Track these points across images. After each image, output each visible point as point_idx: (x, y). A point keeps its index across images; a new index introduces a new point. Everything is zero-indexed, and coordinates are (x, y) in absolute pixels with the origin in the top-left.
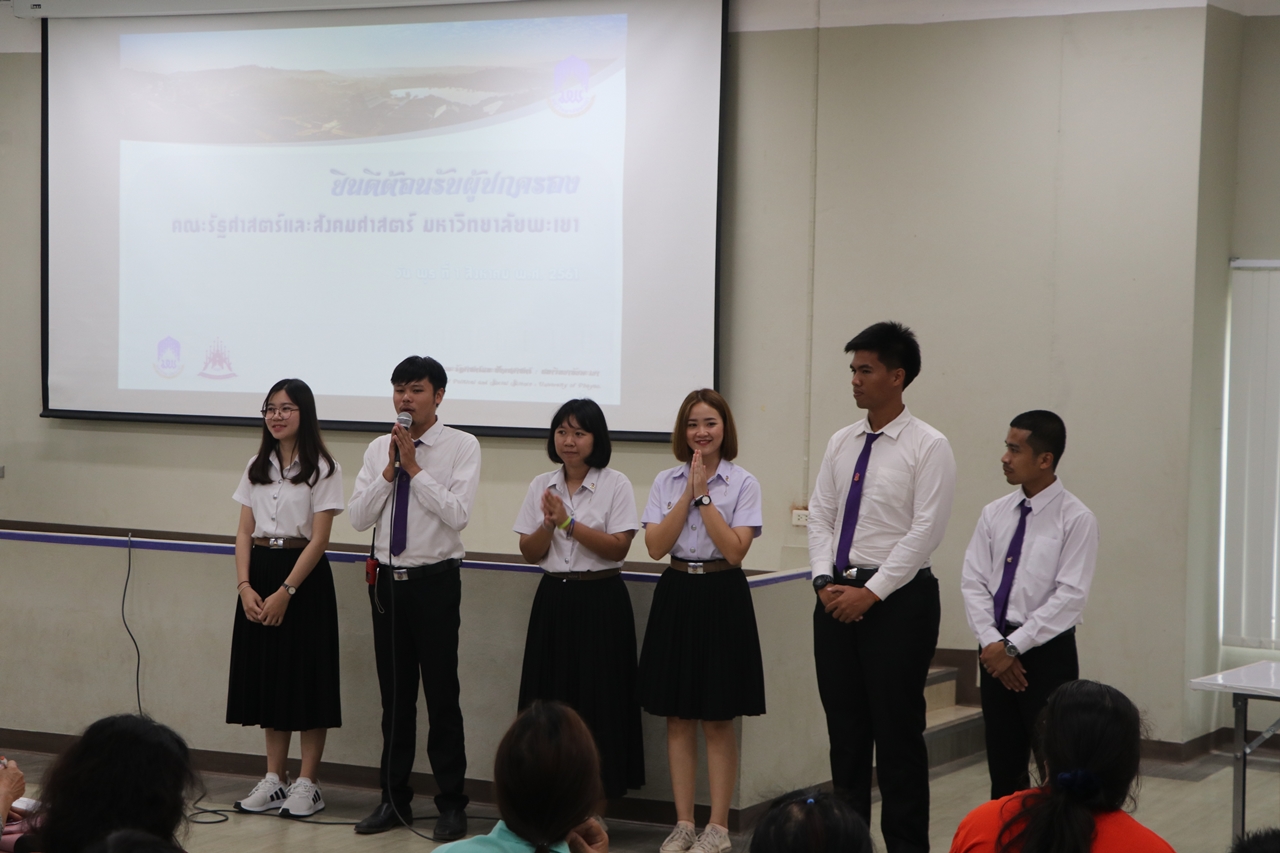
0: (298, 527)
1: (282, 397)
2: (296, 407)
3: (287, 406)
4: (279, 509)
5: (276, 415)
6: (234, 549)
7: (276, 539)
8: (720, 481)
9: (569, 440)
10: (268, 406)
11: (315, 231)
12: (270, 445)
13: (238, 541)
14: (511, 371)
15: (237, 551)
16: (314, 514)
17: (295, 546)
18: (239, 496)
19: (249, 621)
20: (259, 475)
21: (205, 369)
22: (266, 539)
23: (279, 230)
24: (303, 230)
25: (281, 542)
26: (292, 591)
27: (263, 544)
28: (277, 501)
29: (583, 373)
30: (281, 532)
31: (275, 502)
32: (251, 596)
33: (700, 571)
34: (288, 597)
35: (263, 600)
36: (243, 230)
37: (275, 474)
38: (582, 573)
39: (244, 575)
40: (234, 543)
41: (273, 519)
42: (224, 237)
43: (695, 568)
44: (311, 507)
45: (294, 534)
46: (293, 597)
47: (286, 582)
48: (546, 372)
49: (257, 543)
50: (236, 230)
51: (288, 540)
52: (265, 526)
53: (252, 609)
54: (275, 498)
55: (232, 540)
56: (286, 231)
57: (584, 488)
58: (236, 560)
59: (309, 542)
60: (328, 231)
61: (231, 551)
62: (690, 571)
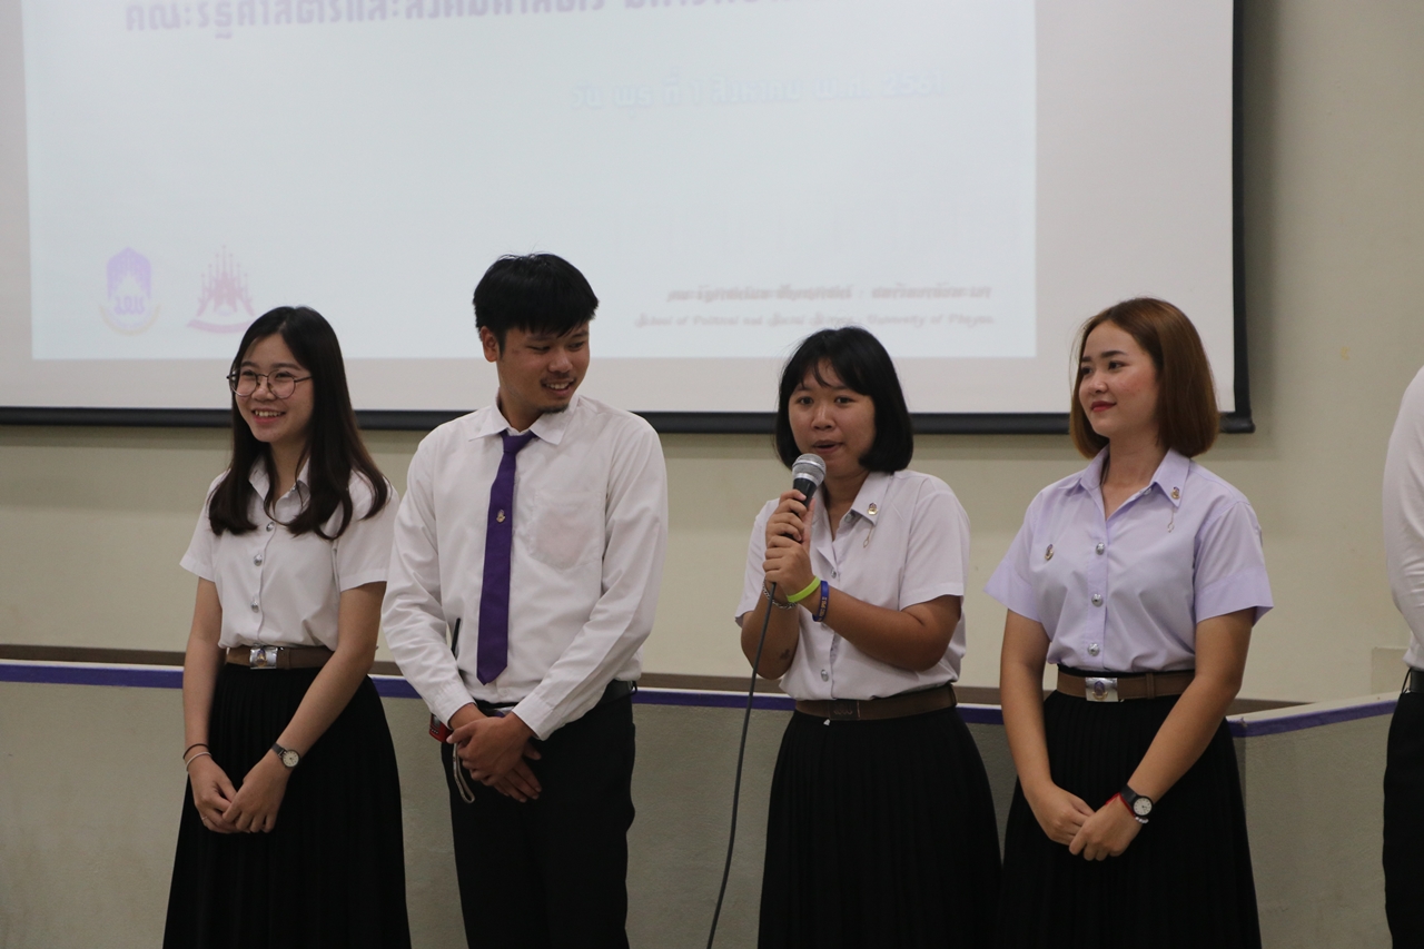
0: (305, 623)
1: (274, 350)
2: (305, 373)
3: (283, 370)
4: (267, 584)
5: (262, 389)
6: (180, 675)
7: (264, 648)
8: (1160, 497)
9: (824, 412)
10: (242, 368)
11: (409, 15)
12: (250, 452)
13: (188, 658)
14: (810, 294)
15: (186, 681)
16: (341, 593)
17: (301, 663)
18: (191, 562)
19: (206, 828)
20: (230, 515)
21: (201, 311)
22: (243, 648)
23: (336, 18)
24: (383, 17)
25: (271, 656)
26: (291, 760)
27: (238, 660)
28: (261, 568)
29: (958, 293)
30: (271, 634)
31: (258, 571)
32: (210, 773)
33: (1112, 697)
34: (283, 775)
35: (237, 785)
36: (266, 21)
37: (258, 514)
38: (863, 703)
39: (199, 731)
40: (182, 664)
41: (255, 608)
42: (228, 36)
43: (1100, 689)
44: (334, 580)
45: (298, 637)
46: (295, 771)
47: (281, 741)
48: (880, 293)
49: (230, 659)
50: (252, 22)
51: (288, 651)
52: (241, 624)
53: (209, 804)
54: (258, 563)
55: (178, 658)
56: (350, 18)
57: (856, 516)
58: (184, 696)
59: (333, 652)
60: (434, 15)
61: (175, 681)
62: (1091, 696)
